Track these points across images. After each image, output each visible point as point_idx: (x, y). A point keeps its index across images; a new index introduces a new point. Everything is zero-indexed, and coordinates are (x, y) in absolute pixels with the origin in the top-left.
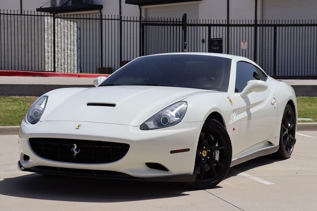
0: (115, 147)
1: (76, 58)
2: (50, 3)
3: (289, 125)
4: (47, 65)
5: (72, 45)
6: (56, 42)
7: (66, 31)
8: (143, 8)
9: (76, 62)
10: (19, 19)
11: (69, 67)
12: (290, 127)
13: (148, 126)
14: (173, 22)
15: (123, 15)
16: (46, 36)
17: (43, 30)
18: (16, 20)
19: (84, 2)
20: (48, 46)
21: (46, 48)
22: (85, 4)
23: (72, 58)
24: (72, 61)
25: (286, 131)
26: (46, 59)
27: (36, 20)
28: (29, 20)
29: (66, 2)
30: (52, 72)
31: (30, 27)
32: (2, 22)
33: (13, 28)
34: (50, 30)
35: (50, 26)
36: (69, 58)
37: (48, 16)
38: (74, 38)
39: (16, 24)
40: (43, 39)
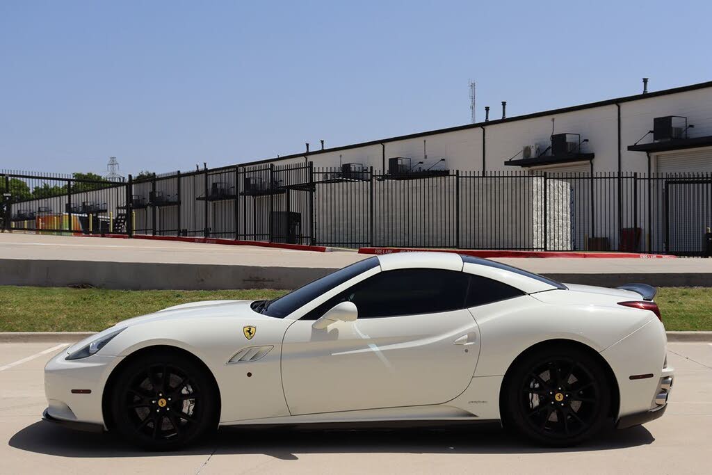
1: (569, 229)
2: (522, 154)
4: (535, 241)
5: (565, 212)
6: (548, 208)
7: (556, 194)
8: (653, 155)
9: (569, 234)
10: (501, 182)
11: (561, 242)
15: (623, 170)
16: (535, 203)
17: (531, 193)
18: (497, 183)
19: (569, 151)
20: (537, 216)
21: (535, 218)
22: (570, 153)
23: (565, 230)
24: (565, 234)
26: (535, 233)
27: (522, 182)
28: (514, 182)
29: (543, 152)
30: (541, 249)
31: (514, 192)
32: (481, 187)
33: (493, 194)
34: (539, 194)
35: (539, 188)
36: (561, 229)
37: (537, 176)
38: (567, 203)
39: (497, 189)
40: (531, 206)
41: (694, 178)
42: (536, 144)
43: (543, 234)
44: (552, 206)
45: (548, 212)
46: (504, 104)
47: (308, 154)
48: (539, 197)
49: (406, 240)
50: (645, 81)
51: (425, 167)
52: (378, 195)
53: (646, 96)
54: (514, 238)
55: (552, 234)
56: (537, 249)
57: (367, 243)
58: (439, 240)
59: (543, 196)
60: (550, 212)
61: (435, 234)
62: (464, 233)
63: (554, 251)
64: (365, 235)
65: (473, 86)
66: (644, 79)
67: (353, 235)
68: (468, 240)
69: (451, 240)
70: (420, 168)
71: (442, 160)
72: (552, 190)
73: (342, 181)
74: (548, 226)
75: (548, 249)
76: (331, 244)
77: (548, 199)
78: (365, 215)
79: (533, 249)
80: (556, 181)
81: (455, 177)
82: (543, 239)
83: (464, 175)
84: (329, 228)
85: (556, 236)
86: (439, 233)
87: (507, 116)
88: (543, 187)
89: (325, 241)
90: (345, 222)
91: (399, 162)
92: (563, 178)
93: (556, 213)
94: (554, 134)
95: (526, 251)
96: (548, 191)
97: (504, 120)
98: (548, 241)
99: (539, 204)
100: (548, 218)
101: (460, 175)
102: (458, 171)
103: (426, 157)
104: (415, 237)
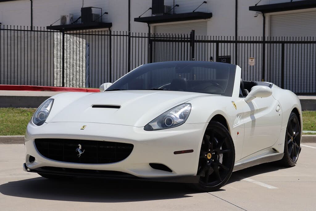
0: (119, 147)
1: (84, 74)
2: (60, 21)
3: (294, 133)
4: (55, 81)
5: (81, 61)
6: (65, 58)
7: (75, 47)
8: (152, 25)
9: (84, 78)
10: (29, 35)
11: (78, 83)
12: (295, 135)
13: (152, 127)
14: (181, 38)
15: (131, 31)
16: (55, 52)
17: (52, 46)
18: (26, 36)
19: (94, 20)
20: (57, 62)
21: (55, 63)
22: (94, 21)
23: (81, 74)
24: (81, 77)
25: (291, 139)
26: (55, 75)
27: (46, 35)
28: (39, 36)
29: (76, 20)
32: (13, 38)
35: (59, 41)
36: (78, 74)
37: (57, 32)
38: (83, 54)
40: (52, 55)
41: (179, 38)
42: (70, 14)
59: (62, 47)
80: (75, 38)
88: (62, 40)
94: (85, 6)
96: (65, 44)
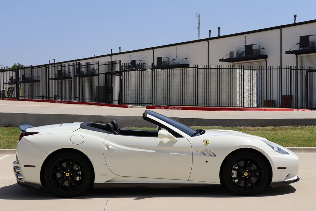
2: (229, 55)
4: (238, 102)
5: (254, 87)
6: (245, 85)
7: (249, 77)
8: (299, 56)
9: (255, 99)
10: (221, 71)
11: (252, 102)
15: (283, 64)
16: (238, 82)
17: (236, 77)
18: (218, 72)
19: (254, 54)
20: (239, 89)
23: (254, 96)
26: (238, 98)
28: (227, 71)
29: (241, 54)
30: (242, 106)
31: (227, 76)
32: (210, 74)
33: (216, 77)
34: (240, 78)
35: (240, 74)
36: (252, 96)
37: (239, 68)
38: (255, 82)
39: (218, 74)
40: (236, 84)
42: (237, 50)
43: (242, 98)
44: (247, 84)
45: (245, 87)
46: (219, 28)
47: (112, 55)
48: (240, 79)
49: (171, 102)
50: (295, 16)
51: (176, 62)
52: (156, 78)
53: (295, 24)
54: (227, 100)
55: (247, 98)
56: (239, 106)
57: (150, 103)
58: (188, 102)
59: (242, 79)
60: (246, 87)
61: (186, 98)
62: (201, 98)
63: (248, 107)
64: (149, 99)
65: (199, 16)
66: (294, 15)
67: (143, 99)
68: (203, 102)
69: (194, 101)
70: (173, 63)
71: (186, 58)
72: (247, 75)
73: (135, 70)
74: (245, 94)
75: (245, 107)
76: (131, 104)
77: (245, 80)
78: (149, 88)
79: (237, 106)
80: (249, 71)
81: (196, 69)
82: (242, 101)
83: (201, 67)
84: (130, 95)
85: (249, 99)
86: (188, 98)
87: (221, 35)
88: (242, 74)
89: (128, 102)
90: (138, 92)
91: (162, 60)
92: (253, 69)
93: (249, 88)
94: (247, 44)
95: (234, 107)
96: (245, 76)
97: (219, 37)
98: (245, 102)
99: (240, 83)
100: (245, 90)
101: (199, 67)
102: (198, 65)
103: (177, 57)
104: (175, 100)
